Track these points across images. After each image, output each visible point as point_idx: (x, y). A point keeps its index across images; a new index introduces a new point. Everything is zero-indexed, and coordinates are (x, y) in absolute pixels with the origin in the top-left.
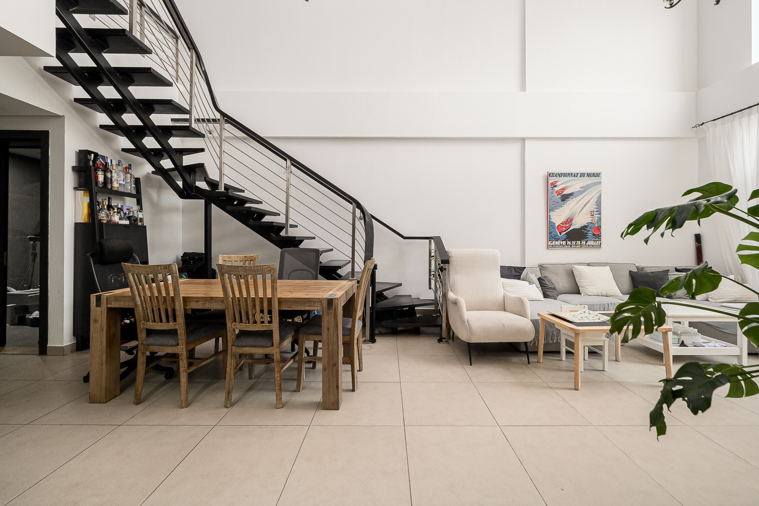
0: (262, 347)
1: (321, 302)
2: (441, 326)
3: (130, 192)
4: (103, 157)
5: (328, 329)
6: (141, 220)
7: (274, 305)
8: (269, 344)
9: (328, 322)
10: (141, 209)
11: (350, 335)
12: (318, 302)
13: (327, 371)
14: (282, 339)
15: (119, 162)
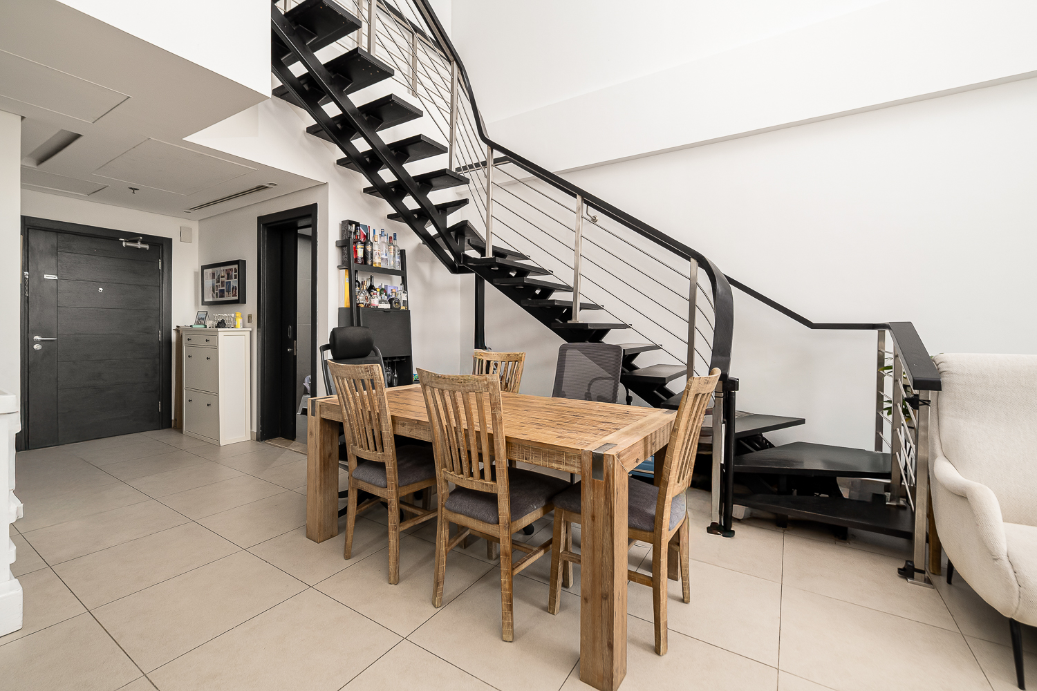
0: (483, 521)
1: (580, 457)
2: (910, 536)
3: (393, 268)
4: (365, 227)
5: (593, 518)
6: (405, 303)
7: (499, 449)
8: (492, 519)
9: (593, 502)
10: (405, 289)
11: (652, 531)
12: (574, 457)
13: (589, 605)
14: (516, 511)
15: (382, 231)
